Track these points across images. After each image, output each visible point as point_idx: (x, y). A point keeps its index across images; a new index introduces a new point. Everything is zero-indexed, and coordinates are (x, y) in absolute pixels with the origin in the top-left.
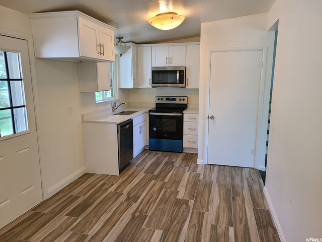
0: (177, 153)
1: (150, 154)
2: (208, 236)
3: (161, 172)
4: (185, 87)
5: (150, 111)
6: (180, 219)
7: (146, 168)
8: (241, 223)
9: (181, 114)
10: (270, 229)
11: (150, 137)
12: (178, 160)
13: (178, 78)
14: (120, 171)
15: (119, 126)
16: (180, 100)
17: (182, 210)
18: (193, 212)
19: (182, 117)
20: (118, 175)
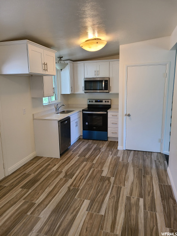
0: (104, 141)
1: (83, 142)
2: (124, 205)
3: (91, 155)
4: (109, 92)
5: (83, 110)
6: (103, 192)
7: (80, 152)
8: (149, 195)
9: (106, 113)
10: (171, 200)
11: (83, 130)
12: (104, 147)
13: (103, 86)
14: (61, 155)
15: (60, 122)
16: (106, 102)
17: (105, 185)
18: (113, 186)
19: (107, 115)
20: (59, 158)
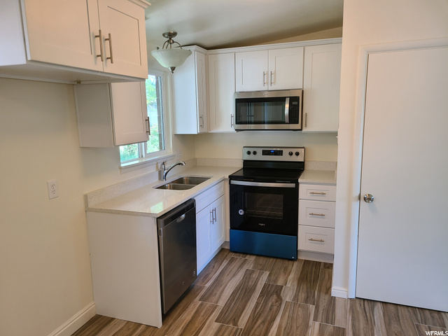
0: (286, 262)
1: (232, 260)
4: (301, 130)
5: (231, 178)
7: (222, 304)
9: (293, 185)
11: (232, 227)
12: (289, 282)
13: (287, 111)
14: (165, 316)
15: (161, 221)
16: (291, 154)
19: (295, 191)
20: (159, 324)
